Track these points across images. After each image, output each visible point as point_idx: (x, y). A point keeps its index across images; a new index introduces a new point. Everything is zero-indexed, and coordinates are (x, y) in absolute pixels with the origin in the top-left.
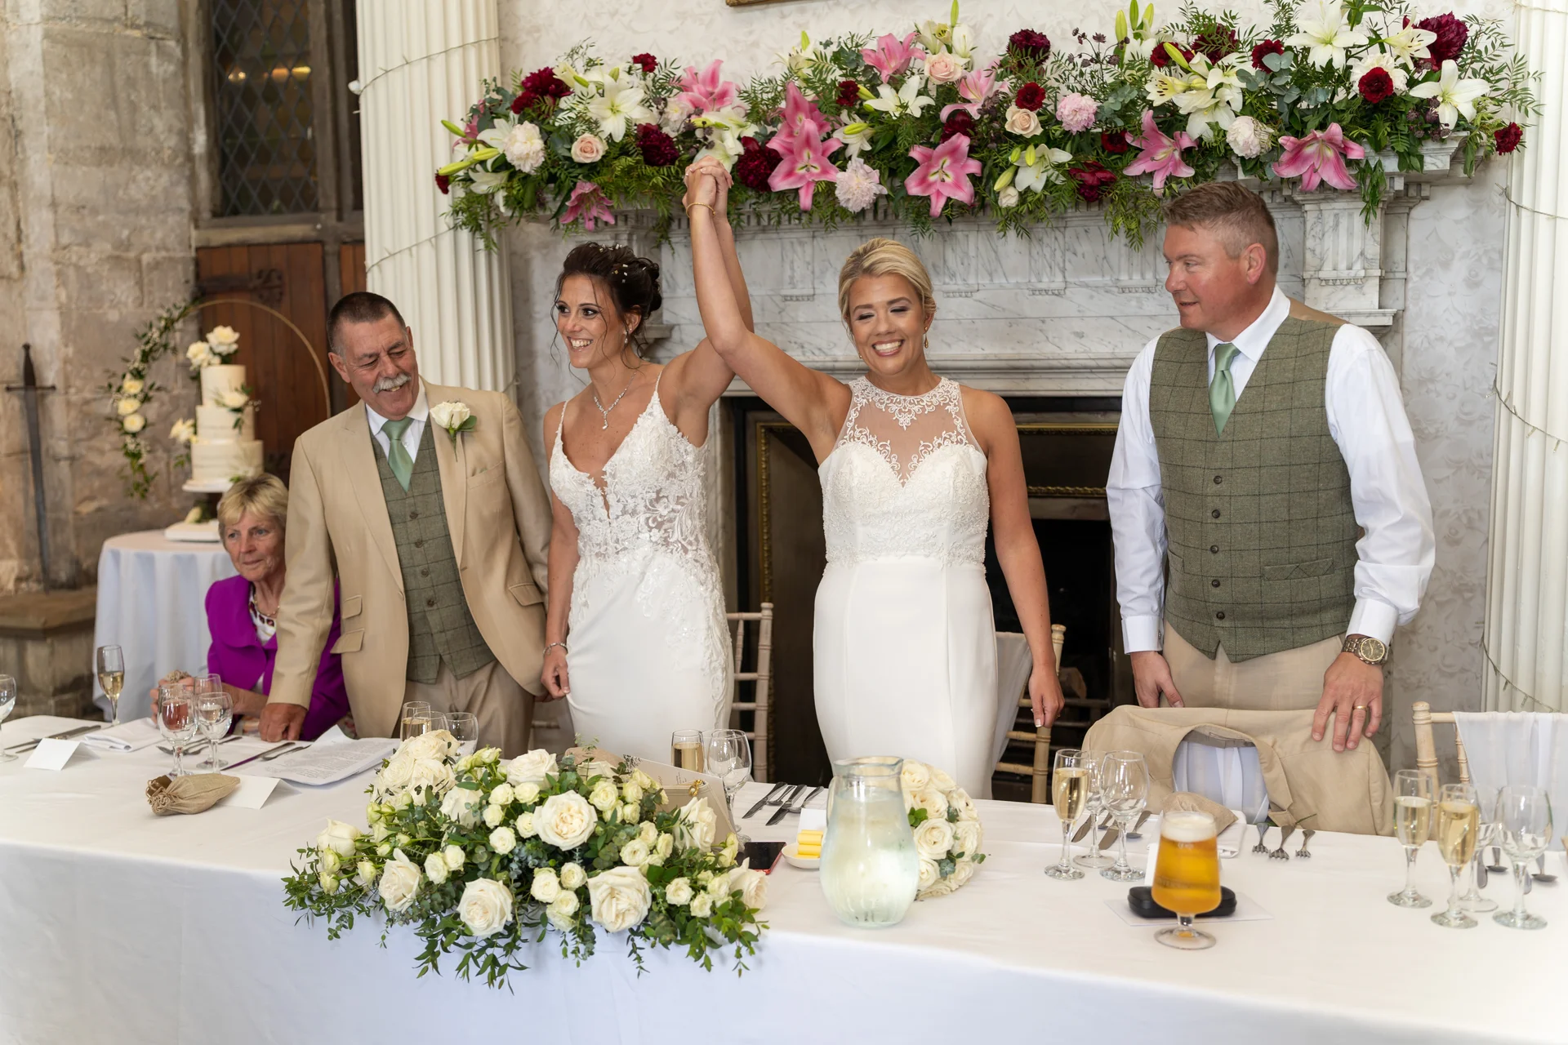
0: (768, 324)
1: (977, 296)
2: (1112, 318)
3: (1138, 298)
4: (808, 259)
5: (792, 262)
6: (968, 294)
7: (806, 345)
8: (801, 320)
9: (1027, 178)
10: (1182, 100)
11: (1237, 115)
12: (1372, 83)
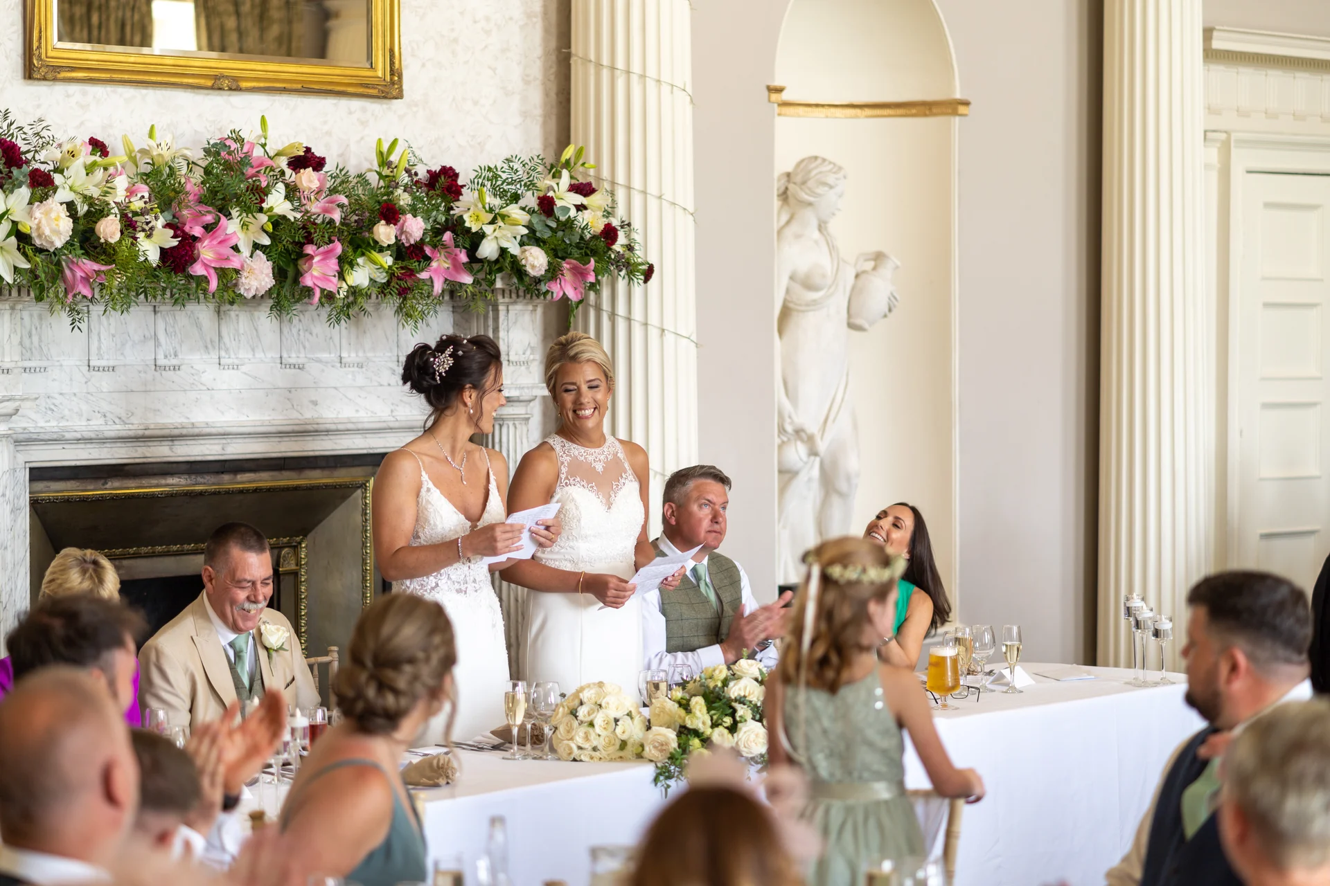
0: (75, 394)
1: (243, 368)
2: (335, 388)
3: (353, 372)
4: (113, 331)
5: (99, 334)
6: (236, 367)
7: (107, 415)
8: (104, 390)
9: (360, 276)
10: (488, 229)
11: (522, 244)
12: (610, 233)
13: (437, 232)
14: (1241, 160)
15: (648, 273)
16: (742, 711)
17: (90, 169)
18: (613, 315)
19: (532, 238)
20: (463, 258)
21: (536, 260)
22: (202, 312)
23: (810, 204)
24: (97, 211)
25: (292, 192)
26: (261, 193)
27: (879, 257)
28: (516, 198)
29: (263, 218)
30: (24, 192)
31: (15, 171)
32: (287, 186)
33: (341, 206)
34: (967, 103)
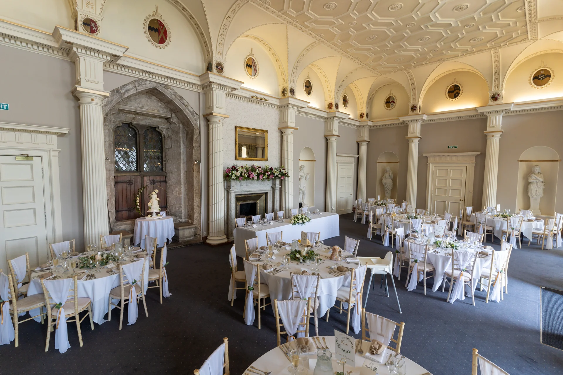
1: (254, 186)
2: (262, 187)
4: (243, 183)
7: (242, 190)
9: (264, 177)
10: (275, 173)
12: (286, 173)
13: (271, 173)
14: (339, 165)
15: (289, 177)
16: (299, 219)
17: (241, 169)
18: (286, 180)
19: (279, 174)
20: (273, 176)
21: (280, 176)
22: (250, 181)
23: (302, 169)
24: (242, 173)
25: (258, 170)
26: (256, 170)
27: (308, 174)
28: (278, 170)
29: (256, 173)
30: (236, 171)
31: (235, 169)
33: (263, 171)
34: (316, 160)
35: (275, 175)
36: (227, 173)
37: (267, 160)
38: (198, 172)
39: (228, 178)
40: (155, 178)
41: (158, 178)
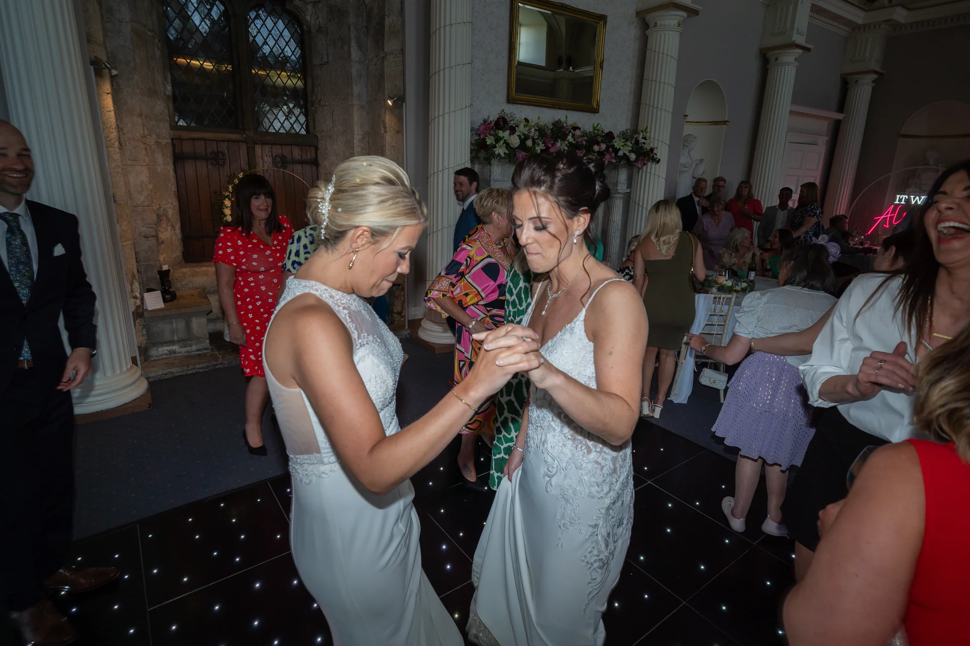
10: (621, 148)
11: (629, 152)
12: (650, 151)
13: (608, 148)
15: (657, 160)
17: (525, 126)
18: (646, 172)
19: (632, 151)
20: (613, 155)
21: (633, 157)
23: (687, 146)
24: (526, 137)
25: (573, 136)
26: (567, 135)
27: (702, 161)
28: (627, 140)
29: (567, 142)
30: (508, 132)
31: (506, 126)
32: (572, 134)
33: (585, 140)
34: (728, 122)
35: (620, 153)
36: (482, 137)
37: (595, 111)
38: (398, 132)
39: (482, 154)
40: (286, 150)
41: (297, 153)
